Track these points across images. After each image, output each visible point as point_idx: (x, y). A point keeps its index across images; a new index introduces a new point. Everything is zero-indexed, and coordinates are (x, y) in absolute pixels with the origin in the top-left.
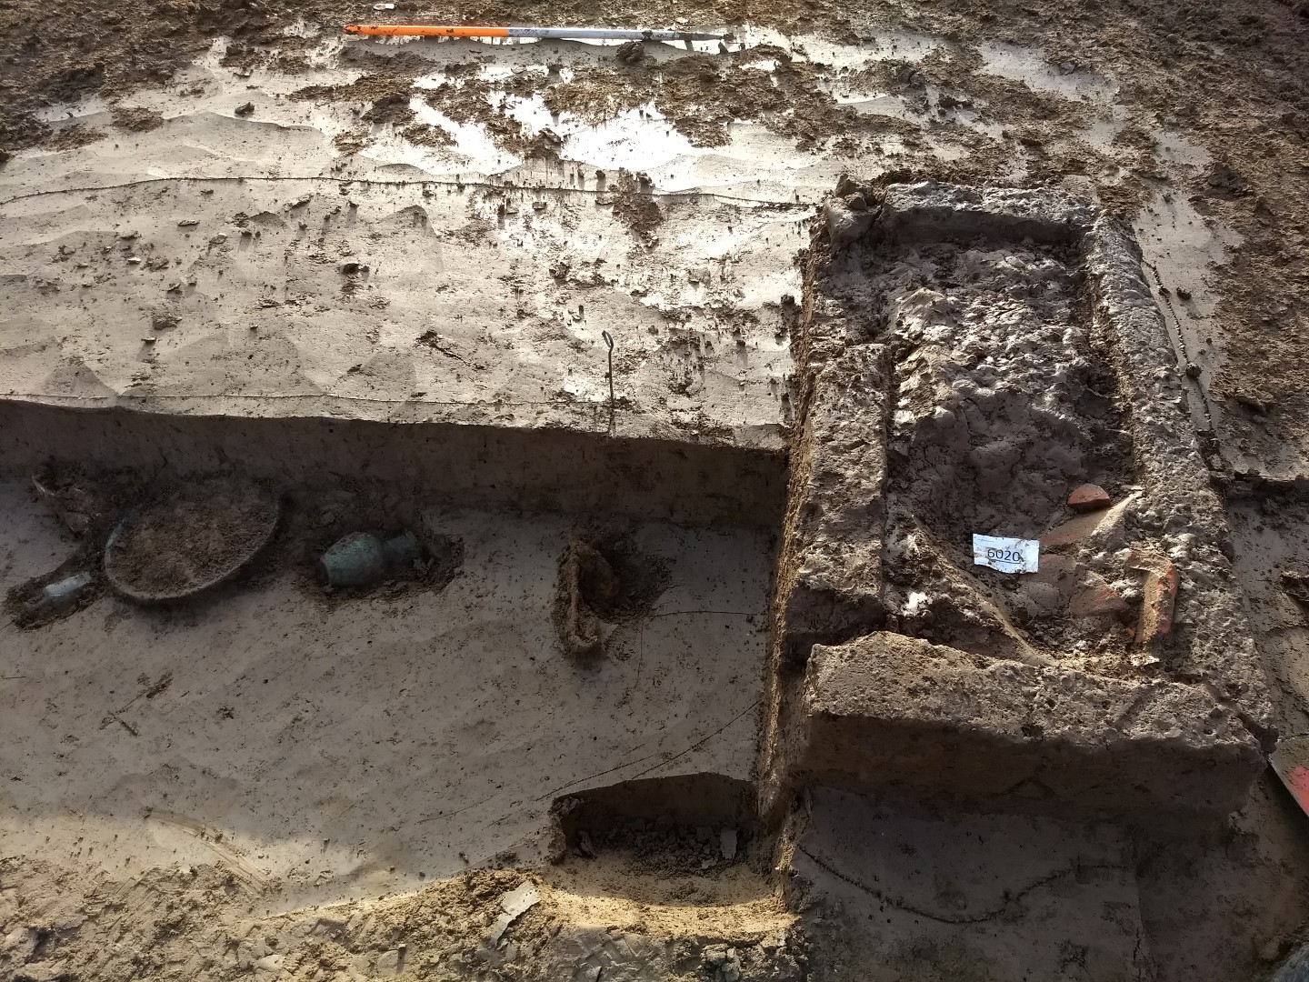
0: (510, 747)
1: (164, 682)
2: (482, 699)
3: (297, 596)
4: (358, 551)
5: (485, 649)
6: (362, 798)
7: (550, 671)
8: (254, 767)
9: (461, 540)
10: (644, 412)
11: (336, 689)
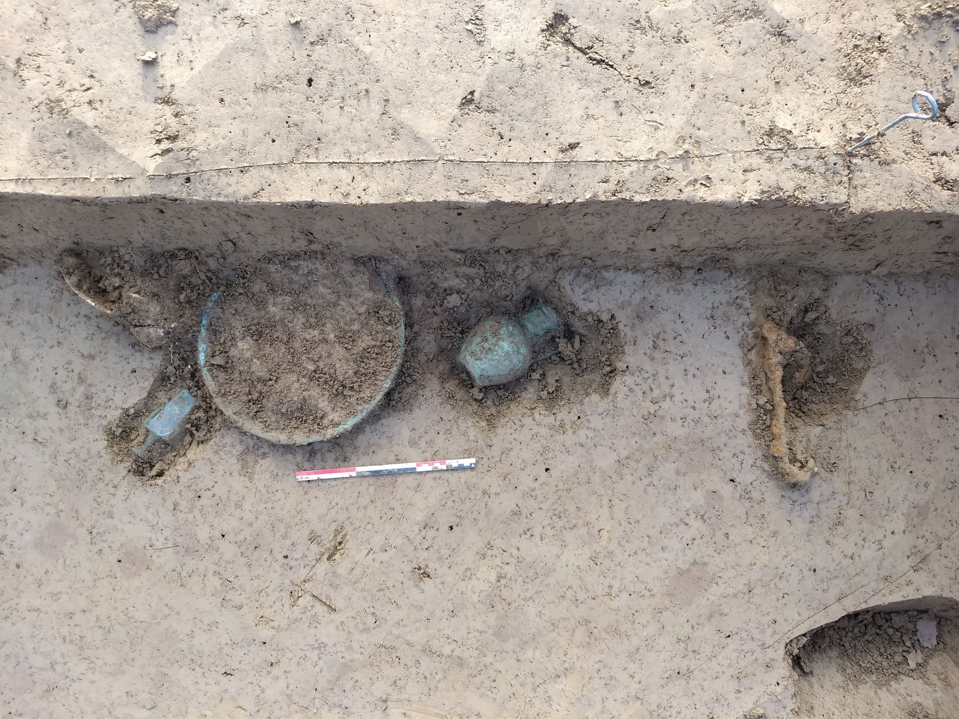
0: (731, 591)
1: (339, 539)
2: (688, 534)
3: (448, 413)
4: (507, 354)
5: (678, 473)
6: (597, 666)
7: (756, 495)
8: (474, 640)
9: (613, 316)
10: (894, 161)
11: (527, 532)
